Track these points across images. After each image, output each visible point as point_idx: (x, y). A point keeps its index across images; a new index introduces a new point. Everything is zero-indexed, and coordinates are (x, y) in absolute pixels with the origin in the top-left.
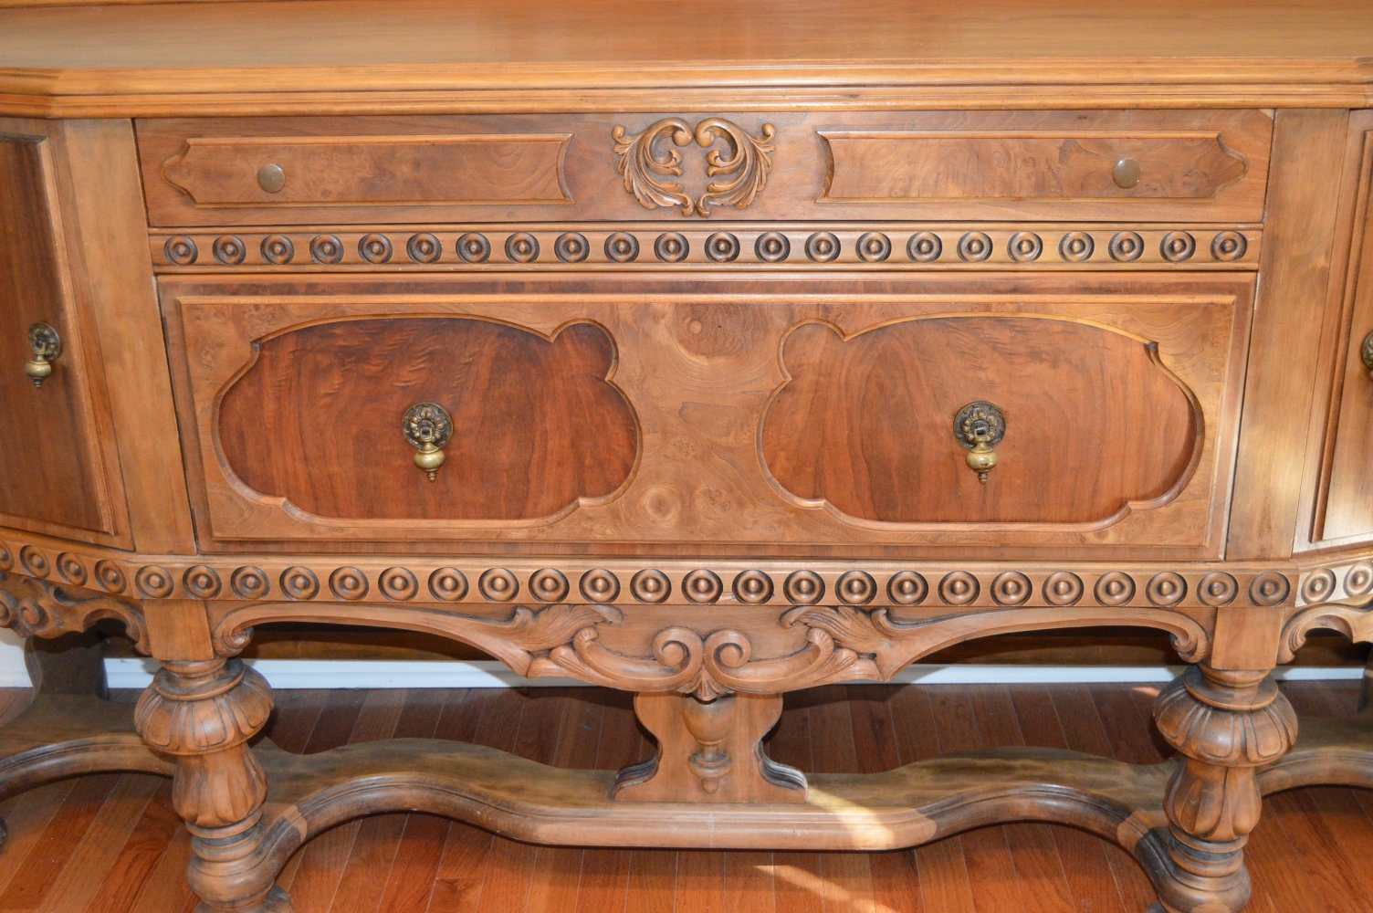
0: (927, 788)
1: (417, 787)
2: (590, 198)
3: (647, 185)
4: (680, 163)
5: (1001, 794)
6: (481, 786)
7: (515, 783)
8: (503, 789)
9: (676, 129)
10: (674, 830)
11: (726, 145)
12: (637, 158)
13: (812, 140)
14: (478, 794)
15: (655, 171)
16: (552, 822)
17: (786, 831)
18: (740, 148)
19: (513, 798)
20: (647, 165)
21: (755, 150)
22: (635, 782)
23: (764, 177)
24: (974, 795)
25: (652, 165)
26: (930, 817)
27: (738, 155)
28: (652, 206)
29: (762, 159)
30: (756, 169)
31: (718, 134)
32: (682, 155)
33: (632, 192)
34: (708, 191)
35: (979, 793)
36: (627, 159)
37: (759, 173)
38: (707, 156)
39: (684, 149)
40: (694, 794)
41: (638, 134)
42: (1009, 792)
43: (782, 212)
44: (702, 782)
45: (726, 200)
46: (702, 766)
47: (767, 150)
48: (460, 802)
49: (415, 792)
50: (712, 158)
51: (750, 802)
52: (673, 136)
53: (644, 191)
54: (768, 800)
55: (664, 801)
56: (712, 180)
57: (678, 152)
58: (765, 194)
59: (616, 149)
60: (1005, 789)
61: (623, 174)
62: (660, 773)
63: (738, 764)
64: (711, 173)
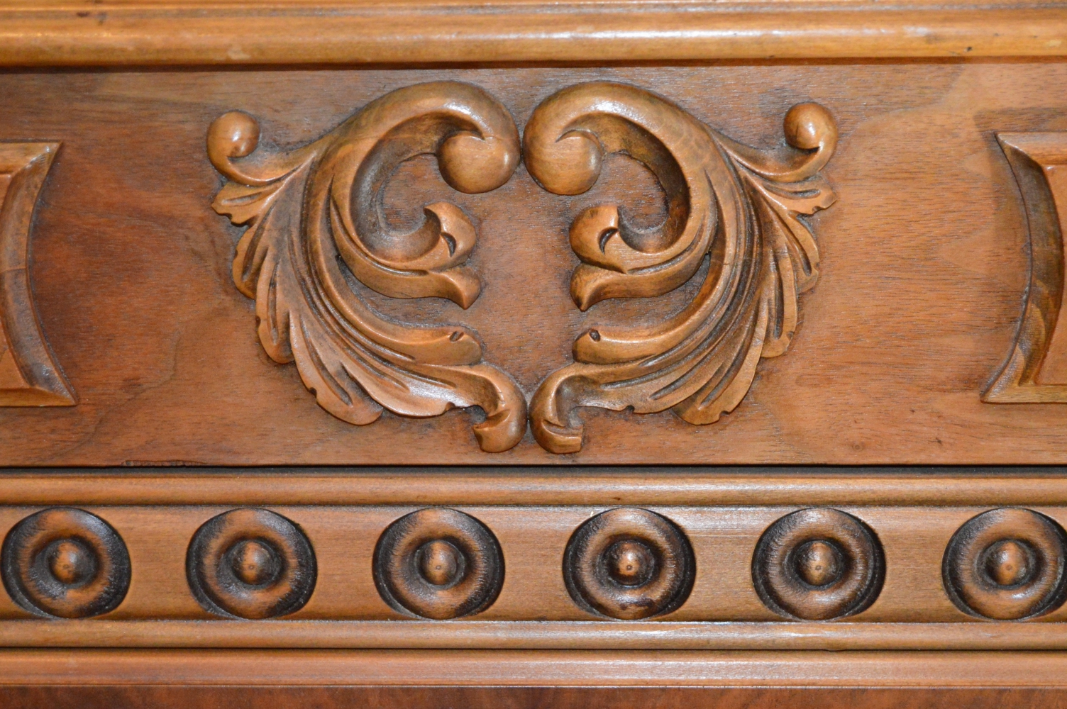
2: (132, 384)
3: (344, 334)
4: (469, 253)
9: (453, 126)
11: (641, 181)
12: (305, 234)
13: (978, 165)
15: (373, 288)
18: (699, 200)
20: (342, 260)
21: (756, 206)
23: (791, 308)
25: (363, 261)
27: (692, 224)
28: (363, 414)
29: (782, 239)
30: (760, 278)
31: (614, 142)
32: (477, 224)
33: (286, 363)
34: (575, 357)
36: (266, 240)
37: (770, 292)
38: (572, 227)
39: (485, 201)
41: (307, 144)
43: (854, 434)
45: (643, 393)
47: (805, 206)
50: (591, 236)
52: (440, 154)
53: (334, 357)
56: (595, 317)
57: (462, 211)
58: (794, 368)
59: (224, 204)
61: (249, 296)
64: (586, 292)
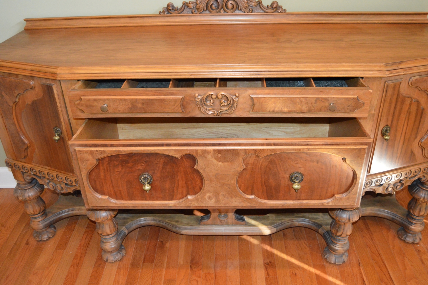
0: (274, 220)
1: (153, 220)
2: (190, 111)
3: (205, 108)
4: (213, 103)
5: (291, 221)
6: (169, 221)
7: (176, 219)
8: (174, 221)
9: (212, 95)
10: (214, 231)
11: (225, 98)
12: (202, 102)
13: (249, 97)
14: (168, 223)
15: (207, 105)
16: (185, 230)
17: (241, 231)
18: (229, 100)
19: (176, 224)
20: (204, 103)
21: (233, 100)
22: (205, 220)
23: (236, 106)
24: (285, 222)
25: (206, 103)
26: (275, 228)
27: (229, 101)
28: (206, 114)
29: (235, 102)
30: (234, 105)
31: (223, 96)
32: (214, 101)
33: (200, 110)
34: (221, 110)
35: (286, 221)
36: (199, 102)
37: (234, 106)
38: (220, 101)
39: (215, 99)
40: (219, 222)
41: (202, 95)
42: (293, 221)
43: (240, 115)
44: (221, 221)
45: (226, 112)
46: (221, 218)
47: (236, 100)
48: (164, 224)
49: (153, 222)
50: (222, 102)
51: (232, 225)
52: (211, 96)
53: (204, 110)
54: (236, 224)
55: (212, 224)
56: (222, 107)
57: (213, 100)
58: (236, 110)
59: (196, 100)
60: (292, 220)
61: (198, 106)
62: (211, 218)
63: (230, 217)
64: (221, 106)
